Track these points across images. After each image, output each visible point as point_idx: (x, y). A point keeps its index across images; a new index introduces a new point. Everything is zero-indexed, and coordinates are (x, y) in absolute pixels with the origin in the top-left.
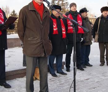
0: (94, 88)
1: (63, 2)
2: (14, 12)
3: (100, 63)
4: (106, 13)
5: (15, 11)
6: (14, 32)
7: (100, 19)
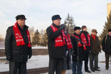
1: (72, 24)
2: (37, 31)
3: (105, 68)
4: (110, 33)
6: (37, 45)
7: (107, 37)
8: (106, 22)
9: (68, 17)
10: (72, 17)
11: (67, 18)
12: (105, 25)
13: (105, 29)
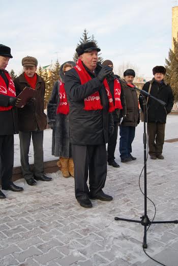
0: (160, 184)
2: (12, 73)
4: (159, 76)
5: (14, 71)
7: (151, 85)
8: (171, 50)
9: (83, 38)
10: (95, 39)
11: (82, 41)
12: (168, 58)
13: (169, 67)
